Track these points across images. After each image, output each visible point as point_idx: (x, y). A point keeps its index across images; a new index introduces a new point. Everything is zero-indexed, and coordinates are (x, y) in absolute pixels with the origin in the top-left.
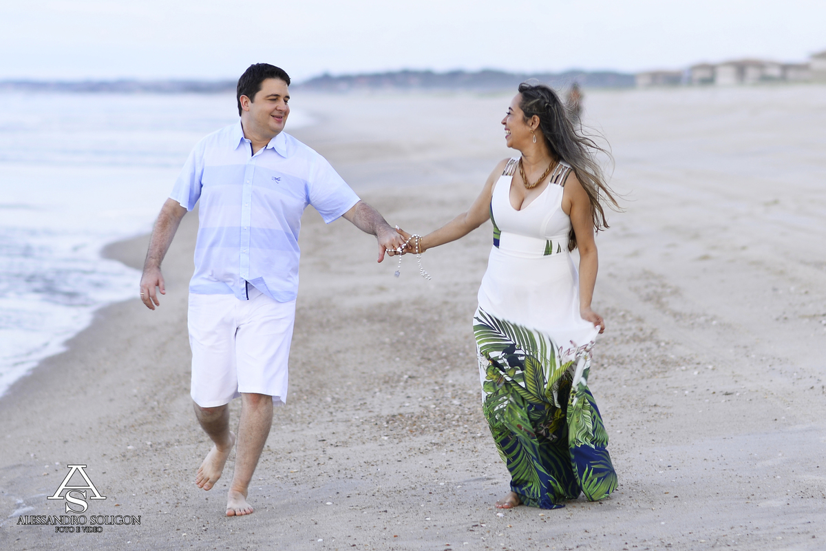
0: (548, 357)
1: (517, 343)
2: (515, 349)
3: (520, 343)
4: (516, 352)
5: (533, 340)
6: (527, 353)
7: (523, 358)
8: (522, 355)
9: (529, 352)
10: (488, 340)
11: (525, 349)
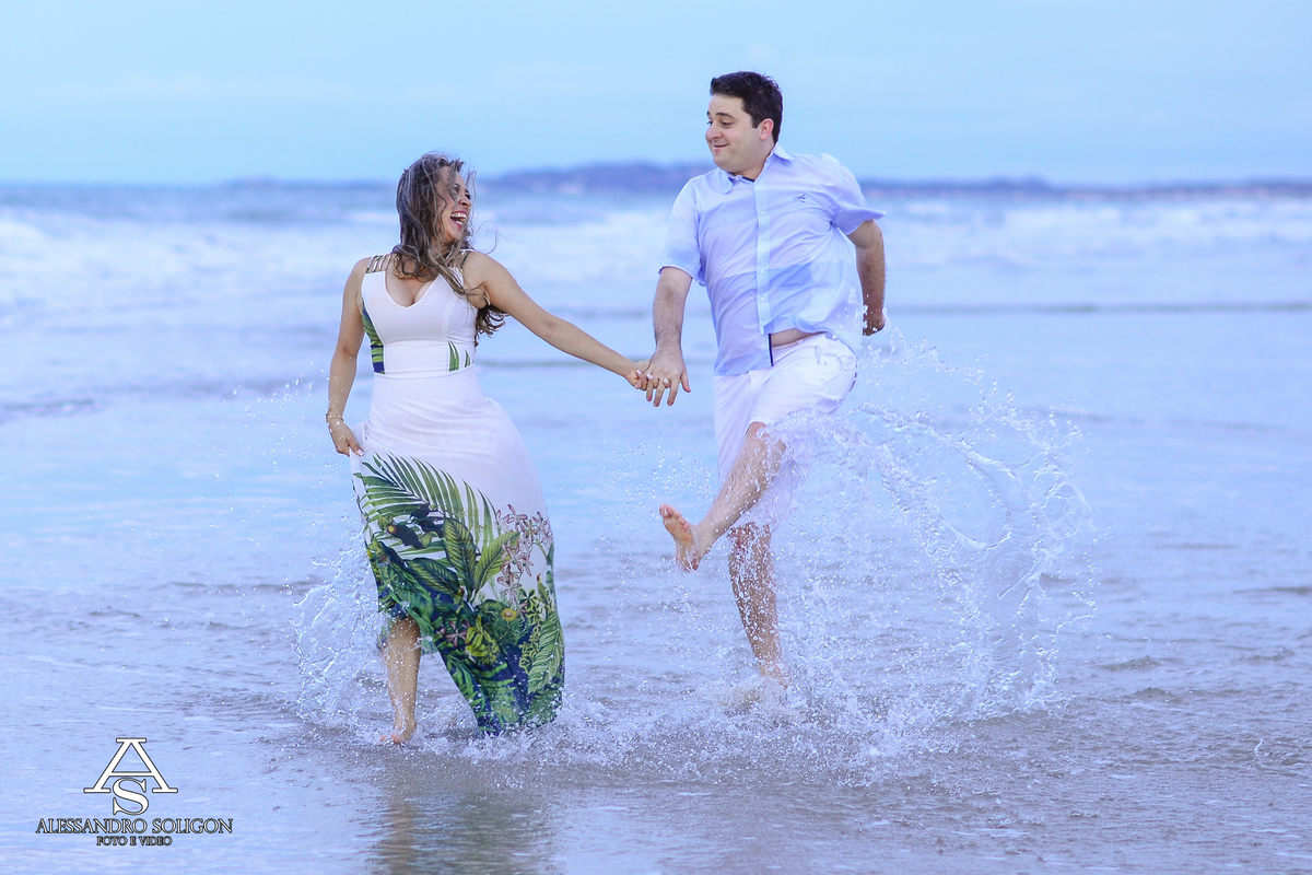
0: (482, 522)
1: (432, 503)
2: (429, 511)
3: (435, 502)
4: (430, 515)
5: (455, 494)
6: (448, 515)
7: (441, 522)
8: (439, 519)
9: (451, 514)
10: (389, 502)
11: (443, 509)
